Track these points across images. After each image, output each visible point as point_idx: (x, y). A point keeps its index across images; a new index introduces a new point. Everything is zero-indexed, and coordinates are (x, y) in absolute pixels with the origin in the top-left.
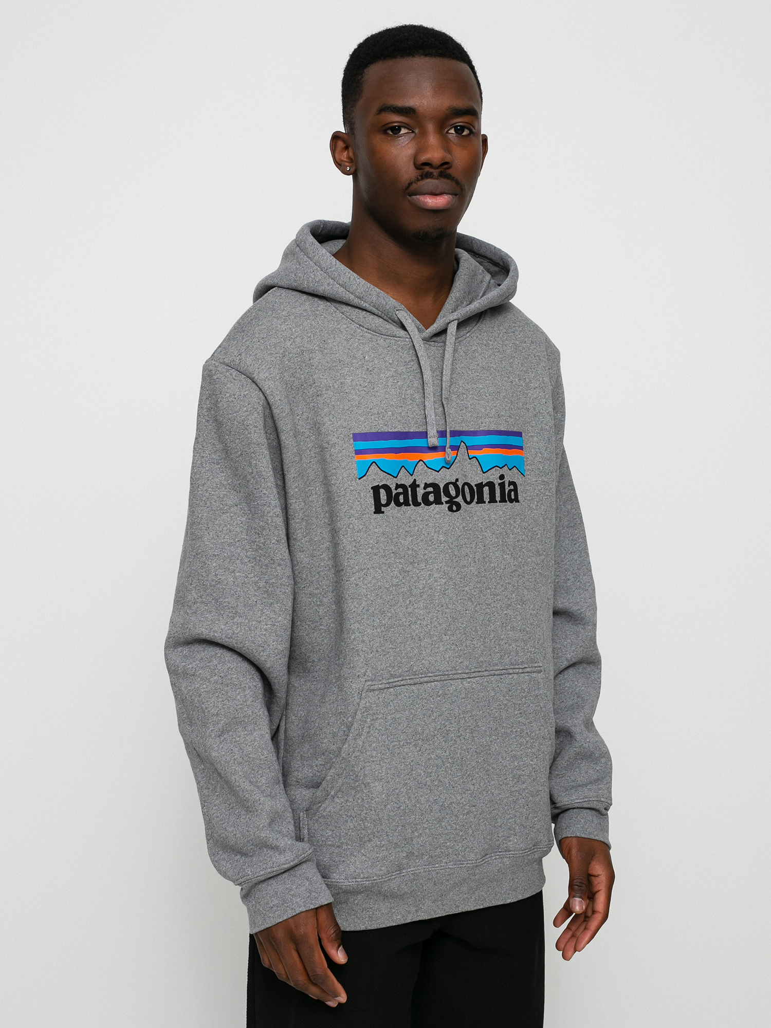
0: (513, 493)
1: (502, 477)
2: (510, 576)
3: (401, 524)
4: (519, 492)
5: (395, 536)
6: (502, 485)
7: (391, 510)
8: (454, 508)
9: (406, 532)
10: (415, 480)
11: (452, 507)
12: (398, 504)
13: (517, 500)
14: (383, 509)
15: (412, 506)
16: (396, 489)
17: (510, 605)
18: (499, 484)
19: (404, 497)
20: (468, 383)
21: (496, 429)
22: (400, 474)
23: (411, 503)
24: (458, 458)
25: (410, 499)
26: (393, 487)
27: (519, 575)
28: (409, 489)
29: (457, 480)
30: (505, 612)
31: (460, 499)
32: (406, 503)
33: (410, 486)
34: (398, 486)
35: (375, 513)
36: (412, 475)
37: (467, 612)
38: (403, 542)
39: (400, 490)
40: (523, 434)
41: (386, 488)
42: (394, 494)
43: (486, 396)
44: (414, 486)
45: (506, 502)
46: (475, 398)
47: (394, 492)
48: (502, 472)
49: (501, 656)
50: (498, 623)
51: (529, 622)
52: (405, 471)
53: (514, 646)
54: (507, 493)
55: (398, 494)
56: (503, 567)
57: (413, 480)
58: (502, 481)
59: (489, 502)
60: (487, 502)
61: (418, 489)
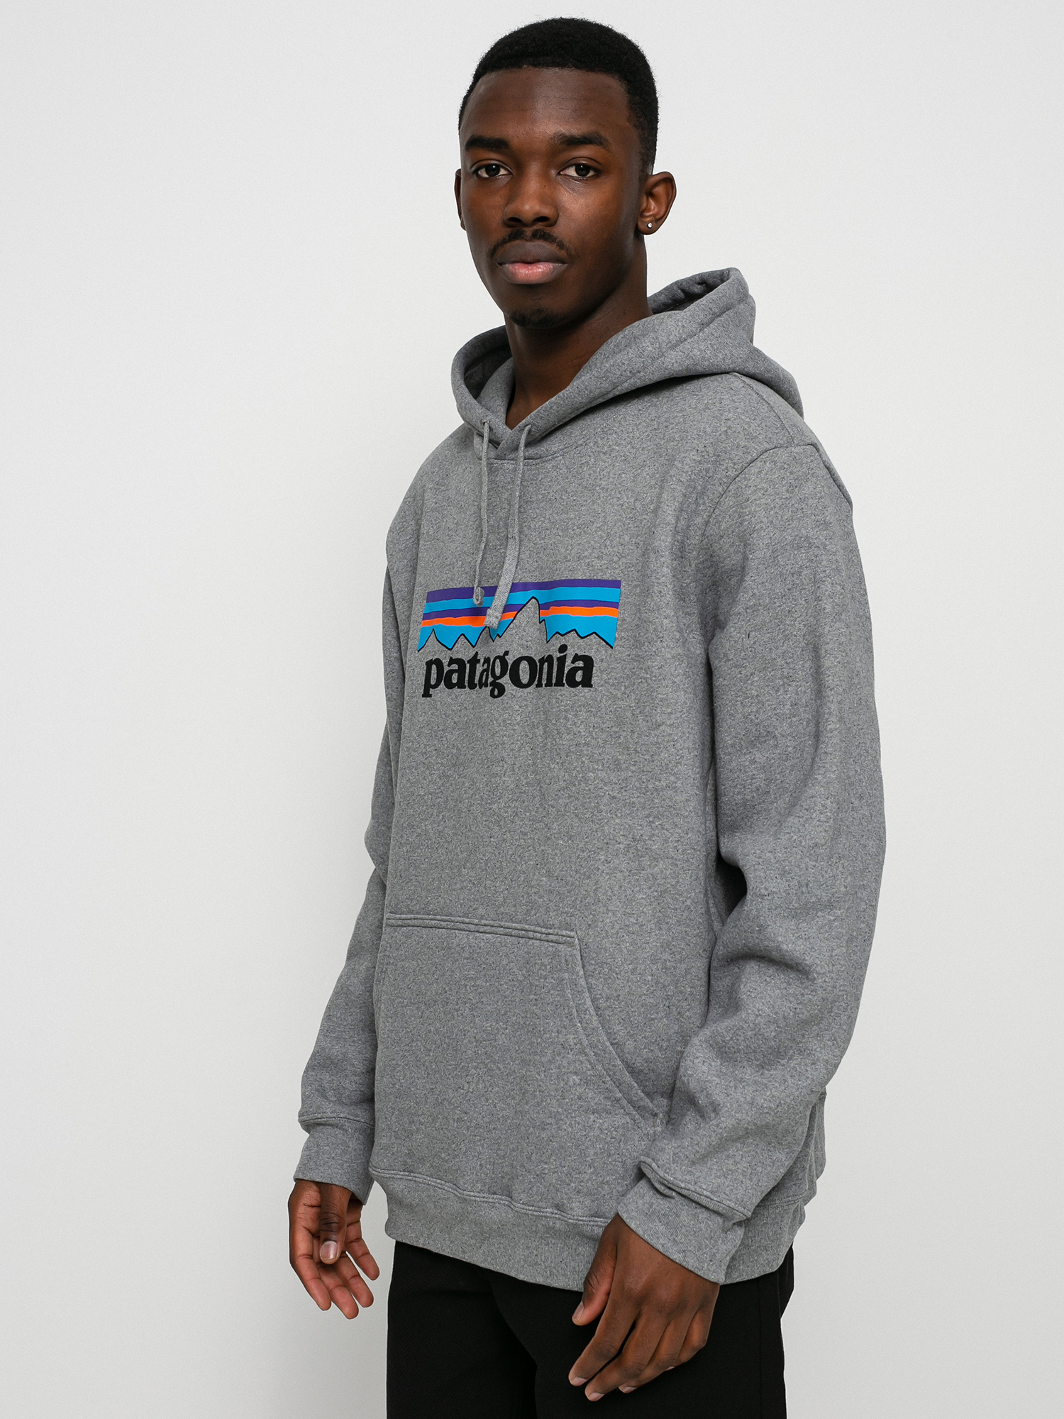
0: (580, 673)
1: (563, 648)
2: (557, 795)
3: (451, 713)
4: (594, 671)
5: (441, 728)
6: (562, 661)
7: (441, 692)
8: (496, 692)
9: (455, 723)
10: (477, 653)
11: (494, 690)
12: (450, 685)
13: (587, 682)
14: (432, 691)
15: (467, 689)
16: (449, 665)
17: (549, 839)
18: (558, 659)
19: (458, 676)
20: (557, 513)
21: (570, 578)
22: (457, 645)
23: (466, 684)
24: (515, 621)
25: (467, 679)
26: (446, 662)
27: (570, 797)
28: (468, 666)
29: (507, 653)
30: (542, 848)
31: (506, 680)
32: (460, 685)
33: (468, 662)
34: (452, 661)
35: (423, 696)
36: (474, 647)
37: (492, 839)
38: (449, 736)
39: (455, 667)
40: (623, 584)
41: (438, 663)
42: (445, 672)
43: (573, 530)
44: (474, 661)
45: (563, 685)
46: (561, 534)
47: (446, 669)
48: (563, 641)
49: (527, 911)
50: (532, 863)
51: (573, 869)
52: (466, 641)
53: (545, 899)
54: (566, 672)
55: (451, 672)
56: (547, 781)
57: (474, 653)
58: (562, 654)
59: (546, 685)
60: (544, 686)
61: (478, 666)
